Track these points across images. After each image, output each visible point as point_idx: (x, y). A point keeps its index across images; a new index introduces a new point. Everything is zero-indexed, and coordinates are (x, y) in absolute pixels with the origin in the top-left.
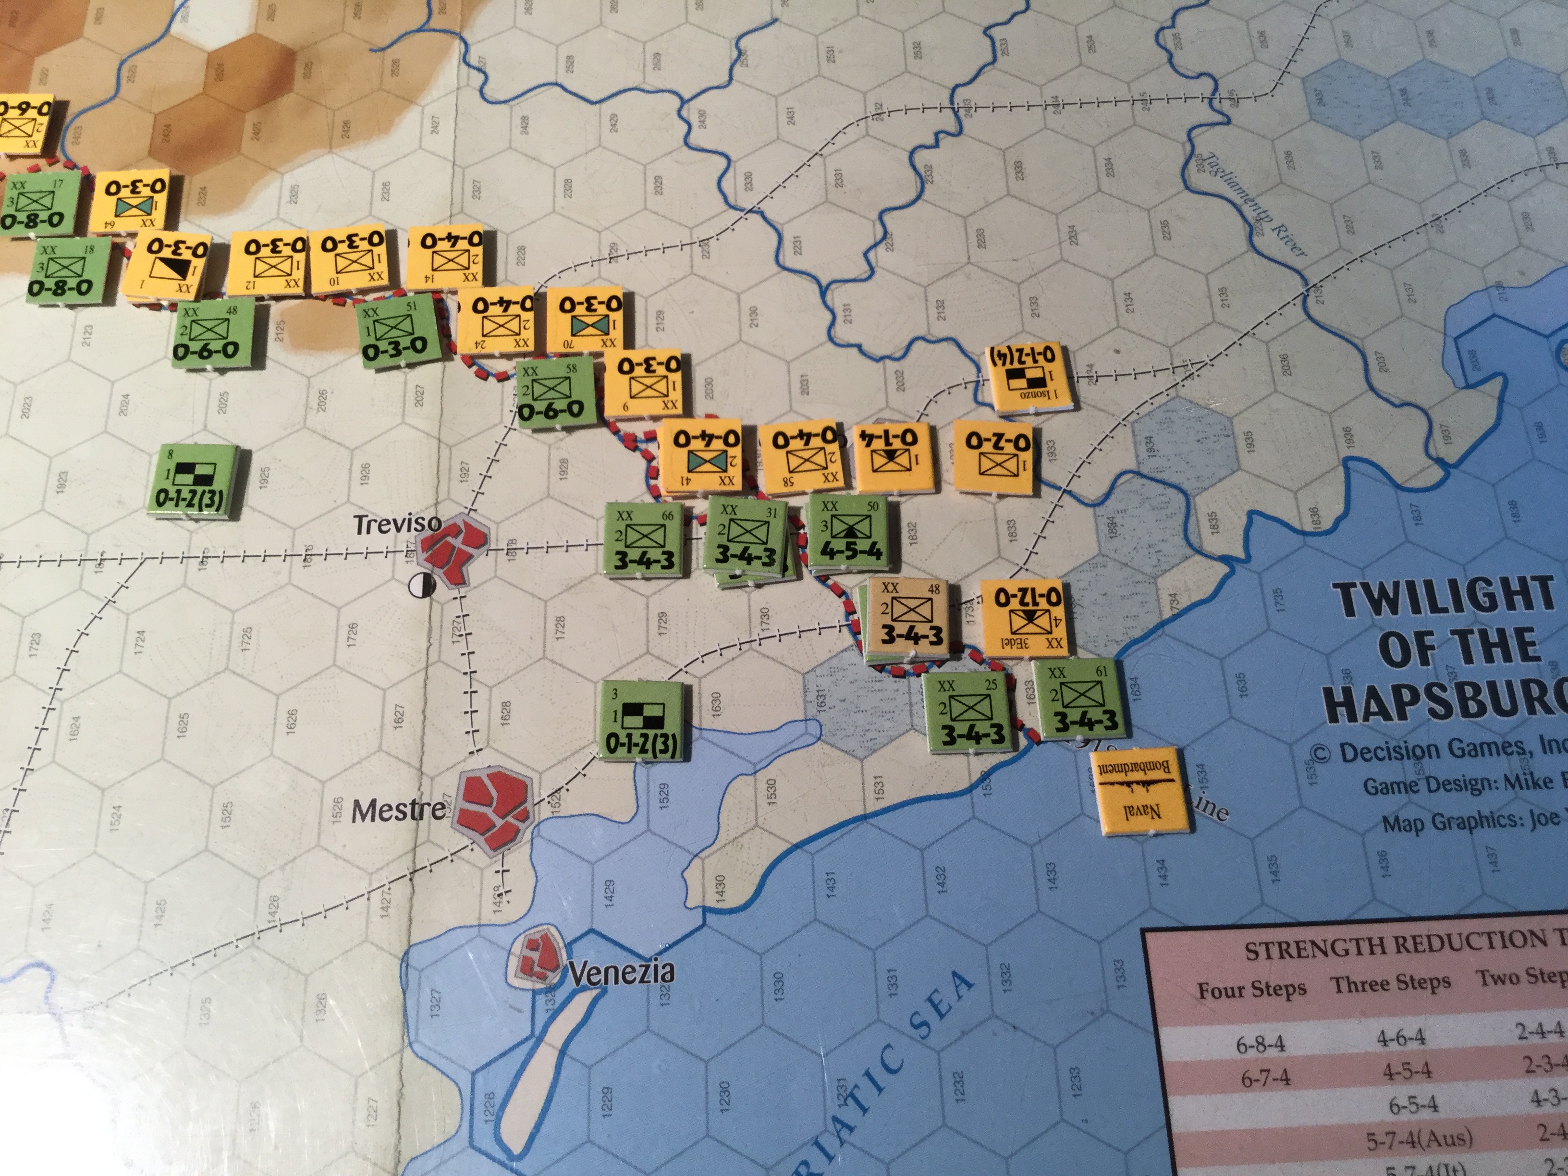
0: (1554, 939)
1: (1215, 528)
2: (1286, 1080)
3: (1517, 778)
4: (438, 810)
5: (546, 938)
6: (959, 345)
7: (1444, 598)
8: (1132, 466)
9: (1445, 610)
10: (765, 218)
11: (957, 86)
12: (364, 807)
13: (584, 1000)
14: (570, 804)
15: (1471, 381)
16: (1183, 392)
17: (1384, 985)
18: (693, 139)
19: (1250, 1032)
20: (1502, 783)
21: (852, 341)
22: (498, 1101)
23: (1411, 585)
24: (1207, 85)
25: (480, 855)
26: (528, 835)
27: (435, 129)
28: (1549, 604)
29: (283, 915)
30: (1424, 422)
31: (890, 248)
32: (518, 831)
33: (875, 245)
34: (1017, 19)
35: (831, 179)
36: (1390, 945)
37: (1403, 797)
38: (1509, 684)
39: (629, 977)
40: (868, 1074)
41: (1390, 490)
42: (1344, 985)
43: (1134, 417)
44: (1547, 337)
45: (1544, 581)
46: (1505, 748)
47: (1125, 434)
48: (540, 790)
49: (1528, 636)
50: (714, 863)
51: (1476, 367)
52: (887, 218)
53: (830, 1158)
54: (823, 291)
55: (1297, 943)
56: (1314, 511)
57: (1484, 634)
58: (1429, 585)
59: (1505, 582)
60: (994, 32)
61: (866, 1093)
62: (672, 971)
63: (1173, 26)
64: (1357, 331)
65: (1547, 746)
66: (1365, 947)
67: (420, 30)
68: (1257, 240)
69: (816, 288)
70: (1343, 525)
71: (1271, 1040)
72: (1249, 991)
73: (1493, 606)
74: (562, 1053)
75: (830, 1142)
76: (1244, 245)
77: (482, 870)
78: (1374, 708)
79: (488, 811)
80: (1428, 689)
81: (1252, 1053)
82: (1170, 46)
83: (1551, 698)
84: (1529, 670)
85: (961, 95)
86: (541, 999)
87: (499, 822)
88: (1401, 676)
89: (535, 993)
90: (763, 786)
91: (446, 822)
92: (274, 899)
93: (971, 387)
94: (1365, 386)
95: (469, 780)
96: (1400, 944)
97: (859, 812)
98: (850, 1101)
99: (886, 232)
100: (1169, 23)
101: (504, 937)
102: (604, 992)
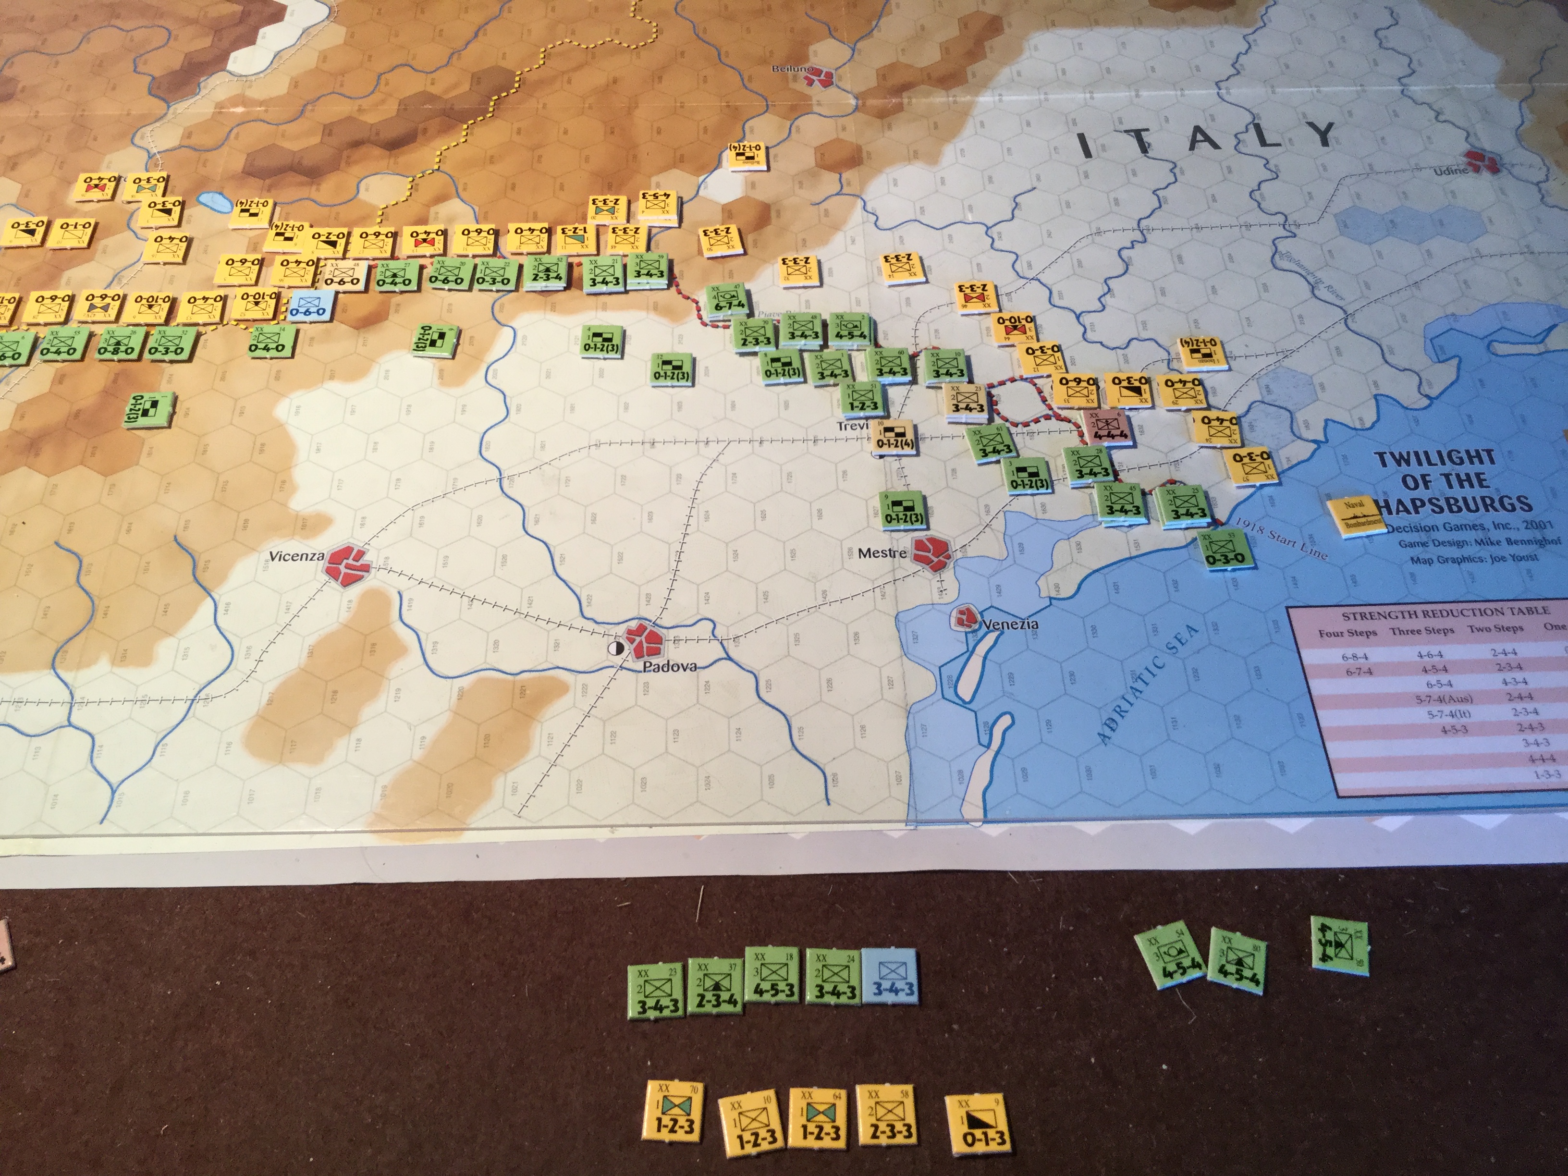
0: (1508, 612)
1: (1307, 427)
2: (1370, 672)
3: (1482, 540)
4: (903, 554)
5: (968, 609)
6: (1157, 342)
7: (1435, 458)
8: (1259, 398)
9: (1436, 465)
10: (1041, 283)
11: (1141, 219)
12: (865, 551)
13: (992, 637)
14: (971, 552)
15: (1441, 359)
16: (1284, 364)
17: (1419, 632)
18: (996, 245)
19: (1349, 652)
20: (1473, 542)
21: (1096, 340)
22: (954, 679)
23: (1417, 454)
24: (1280, 219)
25: (928, 573)
26: (952, 565)
27: (853, 241)
28: (1492, 461)
29: (830, 598)
30: (1417, 378)
31: (1113, 296)
32: (946, 563)
33: (1104, 295)
34: (1171, 186)
35: (1076, 264)
36: (1420, 614)
37: (1421, 549)
38: (1474, 498)
39: (1015, 626)
40: (1147, 669)
41: (1401, 410)
42: (1397, 632)
43: (1257, 376)
44: (1482, 339)
45: (1489, 452)
46: (1474, 527)
47: (1253, 384)
48: (954, 546)
49: (1482, 477)
50: (1053, 578)
51: (1444, 353)
52: (1109, 282)
53: (1132, 705)
54: (1078, 317)
55: (1370, 613)
56: (1361, 419)
57: (1458, 476)
58: (1426, 453)
59: (1468, 452)
60: (1158, 192)
61: (1147, 676)
62: (1037, 624)
63: (1259, 189)
64: (1375, 335)
65: (1496, 526)
66: (1407, 615)
67: (837, 194)
68: (1316, 292)
69: (1074, 315)
70: (1377, 425)
71: (1360, 654)
72: (1346, 634)
73: (1462, 462)
74: (985, 658)
75: (1131, 698)
76: (1309, 294)
77: (930, 581)
78: (1401, 508)
79: (930, 555)
80: (1430, 501)
81: (1351, 661)
82: (1258, 198)
83: (1497, 504)
84: (1484, 492)
85: (1144, 223)
86: (970, 636)
87: (936, 560)
88: (1415, 494)
89: (966, 633)
90: (1074, 545)
91: (907, 560)
92: (824, 592)
93: (1166, 362)
94: (1382, 361)
95: (916, 541)
96: (1425, 614)
97: (1128, 556)
98: (1139, 680)
99: (1109, 289)
100: (1256, 188)
101: (947, 609)
102: (1002, 633)
